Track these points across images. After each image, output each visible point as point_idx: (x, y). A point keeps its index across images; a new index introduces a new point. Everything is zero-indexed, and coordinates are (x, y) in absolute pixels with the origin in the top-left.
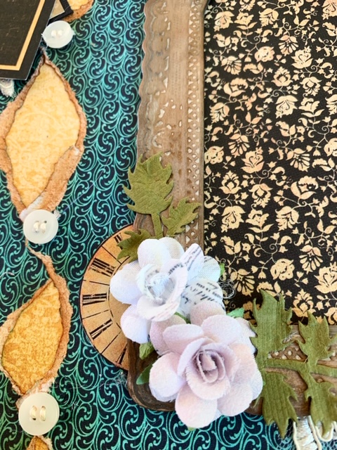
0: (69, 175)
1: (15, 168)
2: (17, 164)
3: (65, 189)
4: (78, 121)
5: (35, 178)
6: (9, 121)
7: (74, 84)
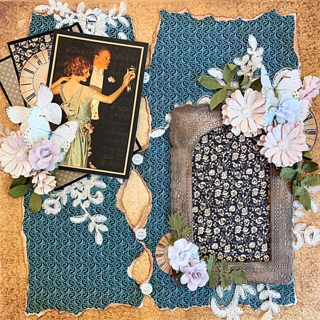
0: (148, 215)
1: (127, 212)
2: (127, 210)
3: (147, 220)
4: (148, 194)
5: (135, 215)
6: (122, 193)
7: (145, 179)
